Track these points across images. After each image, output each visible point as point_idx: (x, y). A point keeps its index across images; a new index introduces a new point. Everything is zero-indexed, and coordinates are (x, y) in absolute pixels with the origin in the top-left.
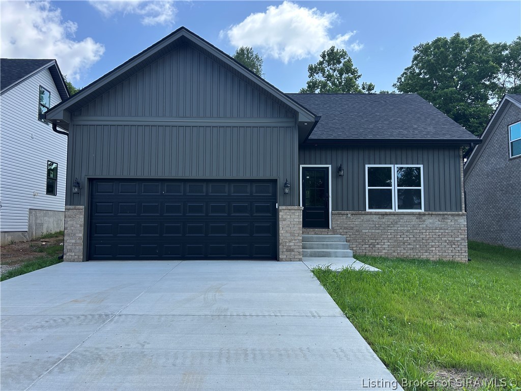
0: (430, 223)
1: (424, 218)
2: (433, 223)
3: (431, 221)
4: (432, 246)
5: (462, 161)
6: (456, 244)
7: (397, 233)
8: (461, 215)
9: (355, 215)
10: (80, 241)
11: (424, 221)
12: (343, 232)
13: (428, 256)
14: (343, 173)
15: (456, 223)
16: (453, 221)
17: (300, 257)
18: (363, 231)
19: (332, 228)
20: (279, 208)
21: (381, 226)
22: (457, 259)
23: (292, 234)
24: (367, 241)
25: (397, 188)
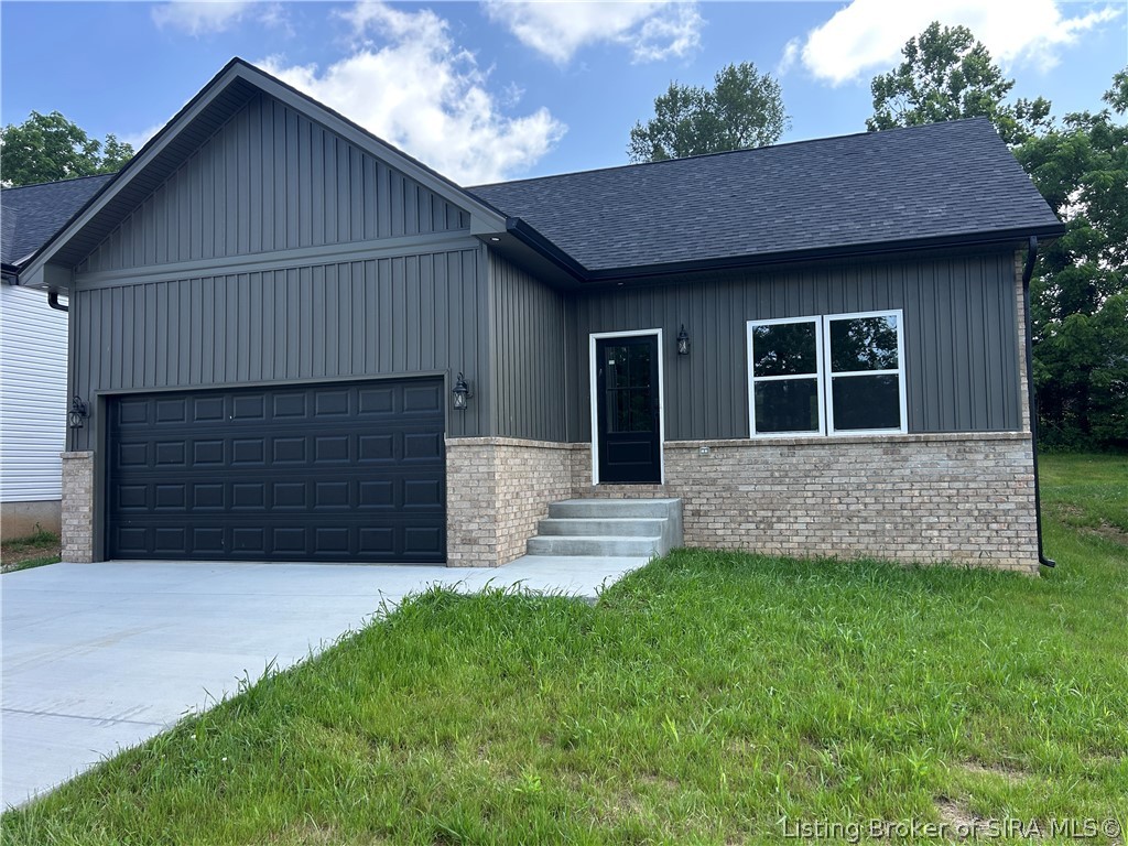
0: (924, 465)
1: (904, 451)
2: (933, 465)
3: (921, 459)
4: (931, 527)
5: (1021, 291)
6: (1002, 519)
7: (830, 492)
8: (1016, 440)
9: (720, 450)
10: (86, 523)
11: (905, 460)
12: (691, 491)
13: (918, 553)
14: (688, 346)
15: (1001, 463)
16: (991, 456)
17: (492, 557)
18: (742, 488)
19: (667, 482)
20: (448, 442)
21: (786, 476)
22: (1003, 561)
23: (475, 503)
24: (751, 513)
25: (830, 375)
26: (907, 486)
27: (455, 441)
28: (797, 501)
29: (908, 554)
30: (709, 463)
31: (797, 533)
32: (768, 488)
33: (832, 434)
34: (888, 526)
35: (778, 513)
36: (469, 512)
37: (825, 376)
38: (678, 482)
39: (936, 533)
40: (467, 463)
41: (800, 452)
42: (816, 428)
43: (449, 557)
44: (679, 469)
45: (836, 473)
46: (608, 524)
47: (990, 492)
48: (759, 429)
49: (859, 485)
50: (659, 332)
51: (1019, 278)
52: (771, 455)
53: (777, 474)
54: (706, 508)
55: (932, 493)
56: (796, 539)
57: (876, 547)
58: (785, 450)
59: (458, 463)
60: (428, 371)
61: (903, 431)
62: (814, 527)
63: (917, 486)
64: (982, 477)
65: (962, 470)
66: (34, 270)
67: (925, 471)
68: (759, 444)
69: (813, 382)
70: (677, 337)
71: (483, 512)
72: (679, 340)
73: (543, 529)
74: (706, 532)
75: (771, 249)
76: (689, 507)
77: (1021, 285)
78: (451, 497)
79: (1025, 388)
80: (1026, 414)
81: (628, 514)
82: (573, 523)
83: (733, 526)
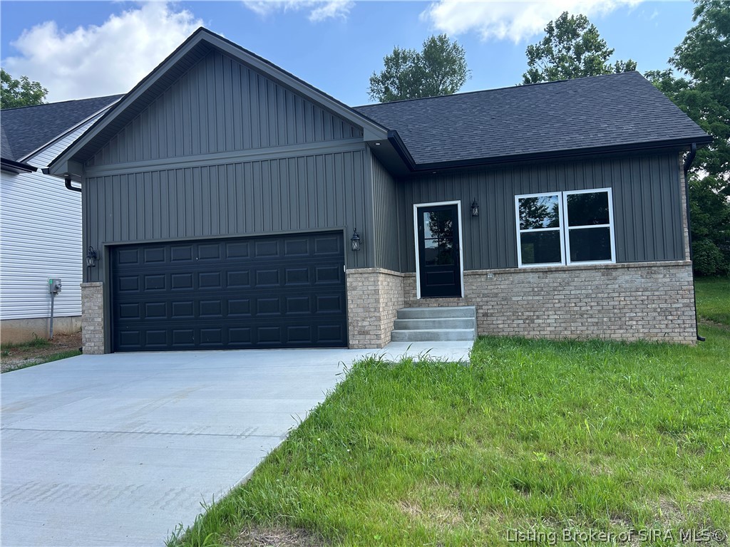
0: (627, 282)
1: (614, 274)
2: (632, 282)
3: (629, 279)
4: (631, 319)
5: (683, 176)
6: (675, 313)
7: (569, 299)
8: (682, 266)
9: (500, 275)
10: (100, 328)
11: (615, 279)
12: (482, 301)
13: (624, 335)
14: (478, 211)
15: (674, 280)
16: (668, 276)
17: (378, 342)
18: (514, 299)
19: (466, 296)
20: (347, 271)
21: (542, 290)
22: (675, 339)
23: (366, 309)
24: (520, 314)
25: (568, 228)
26: (617, 295)
27: (353, 271)
28: (549, 305)
29: (618, 336)
30: (493, 283)
31: (549, 325)
32: (530, 298)
33: (570, 264)
34: (605, 319)
35: (537, 313)
36: (362, 315)
37: (564, 229)
38: (474, 296)
39: (634, 323)
40: (360, 284)
41: (550, 276)
42: (559, 260)
43: (351, 342)
44: (474, 288)
45: (573, 288)
46: (439, 322)
47: (667, 297)
48: (523, 263)
49: (587, 295)
50: (459, 202)
51: (682, 168)
52: (532, 278)
53: (536, 289)
54: (492, 311)
55: (632, 298)
56: (548, 329)
57: (598, 332)
58: (541, 274)
59: (354, 284)
60: (332, 227)
61: (613, 261)
62: (560, 321)
63: (622, 294)
64: (662, 288)
65: (650, 285)
66: (60, 164)
67: (627, 285)
68: (525, 271)
69: (558, 232)
70: (471, 207)
71: (372, 314)
72: (473, 207)
73: (397, 326)
74: (492, 326)
75: (531, 151)
76: (481, 311)
77: (683, 172)
78: (351, 306)
79: (686, 234)
80: (687, 250)
81: (449, 315)
82: (417, 321)
83: (509, 322)
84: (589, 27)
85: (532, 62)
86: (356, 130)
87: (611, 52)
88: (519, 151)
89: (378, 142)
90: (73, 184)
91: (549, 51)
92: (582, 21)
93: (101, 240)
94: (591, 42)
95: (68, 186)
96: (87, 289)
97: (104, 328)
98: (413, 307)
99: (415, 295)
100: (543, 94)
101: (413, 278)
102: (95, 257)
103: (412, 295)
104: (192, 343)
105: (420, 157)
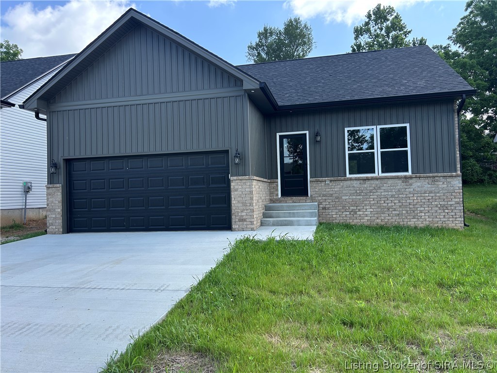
0: (418, 187)
1: (410, 181)
2: (422, 187)
3: (418, 185)
4: (421, 212)
5: (456, 116)
6: (450, 208)
7: (380, 198)
8: (455, 176)
9: (334, 182)
10: (59, 216)
11: (411, 185)
12: (322, 199)
13: (416, 223)
14: (320, 138)
15: (449, 186)
16: (445, 183)
17: (252, 226)
18: (343, 198)
19: (311, 196)
20: (231, 178)
21: (362, 192)
22: (450, 225)
23: (244, 204)
24: (347, 208)
25: (380, 150)
26: (412, 195)
27: (235, 178)
28: (366, 202)
29: (412, 223)
30: (329, 187)
31: (367, 216)
32: (354, 197)
33: (381, 175)
34: (404, 212)
35: (359, 208)
36: (242, 208)
37: (378, 151)
38: (316, 195)
39: (423, 214)
40: (240, 187)
41: (368, 182)
42: (374, 172)
43: (233, 227)
44: (317, 190)
45: (383, 191)
46: (293, 213)
47: (445, 197)
48: (350, 173)
49: (392, 195)
51: (456, 111)
52: (356, 184)
53: (358, 192)
54: (328, 206)
55: (422, 198)
56: (366, 218)
57: (399, 220)
58: (362, 181)
59: (236, 187)
60: (221, 148)
61: (410, 173)
62: (374, 213)
63: (415, 195)
64: (441, 191)
65: (434, 189)
66: (31, 102)
67: (419, 189)
68: (351, 179)
69: (373, 153)
70: (315, 135)
71: (248, 208)
72: (317, 136)
73: (265, 216)
74: (328, 216)
75: (356, 98)
76: (321, 206)
77: (456, 114)
78: (234, 202)
79: (458, 155)
80: (459, 166)
81: (300, 209)
82: (278, 213)
83: (340, 213)
84: (395, 14)
85: (356, 38)
86: (238, 82)
87: (410, 32)
88: (348, 98)
89: (253, 90)
90: (41, 116)
91: (368, 31)
92: (391, 10)
93: (61, 154)
94: (397, 25)
95: (37, 117)
96: (50, 189)
97: (62, 216)
98: (276, 203)
99: (277, 195)
100: (365, 59)
101: (276, 183)
102: (56, 167)
103: (275, 195)
104: (124, 227)
105: (282, 101)
